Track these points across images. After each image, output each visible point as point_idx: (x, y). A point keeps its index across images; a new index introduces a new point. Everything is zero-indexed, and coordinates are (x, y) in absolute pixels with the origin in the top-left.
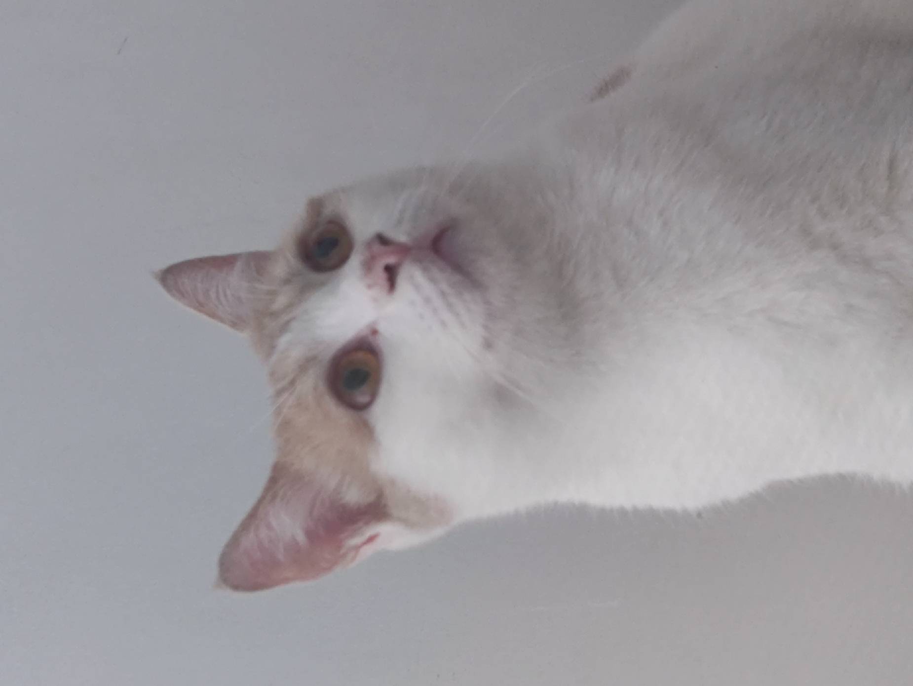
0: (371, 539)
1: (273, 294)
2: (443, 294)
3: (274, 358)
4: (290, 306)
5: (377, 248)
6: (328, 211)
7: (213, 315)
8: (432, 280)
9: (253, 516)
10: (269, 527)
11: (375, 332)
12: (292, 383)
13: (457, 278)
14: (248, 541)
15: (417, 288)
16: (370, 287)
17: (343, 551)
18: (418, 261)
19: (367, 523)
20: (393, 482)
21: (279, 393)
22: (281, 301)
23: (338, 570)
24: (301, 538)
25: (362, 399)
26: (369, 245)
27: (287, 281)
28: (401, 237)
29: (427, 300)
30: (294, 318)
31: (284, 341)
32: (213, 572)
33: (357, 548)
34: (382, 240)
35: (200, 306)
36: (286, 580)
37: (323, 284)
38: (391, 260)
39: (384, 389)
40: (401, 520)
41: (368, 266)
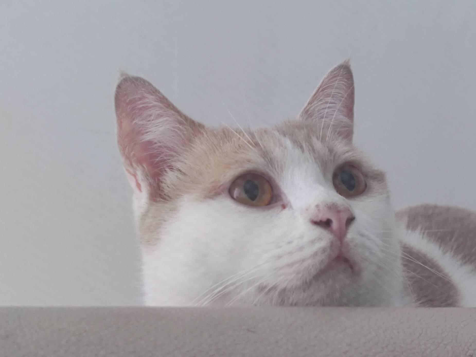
0: (139, 186)
1: (323, 140)
2: (303, 261)
3: (277, 134)
4: (313, 150)
5: (345, 217)
6: (373, 184)
7: (315, 97)
8: (316, 254)
9: (169, 106)
10: (159, 116)
11: (284, 207)
12: (257, 145)
13: (313, 272)
14: (151, 100)
15: (312, 242)
16: (317, 206)
17: (134, 164)
18: (332, 245)
19: (150, 185)
20: (174, 210)
21: (251, 134)
22: (318, 145)
23: (122, 159)
24: (148, 137)
25: (236, 193)
26: (348, 210)
27: (331, 151)
28: (351, 235)
29: (301, 249)
30: (303, 151)
31: (288, 143)
32: (133, 73)
33: (135, 175)
34: (351, 220)
35: (322, 89)
36: (120, 123)
37: (325, 175)
38: (335, 225)
39: (242, 208)
40: (147, 211)
41: (333, 207)
